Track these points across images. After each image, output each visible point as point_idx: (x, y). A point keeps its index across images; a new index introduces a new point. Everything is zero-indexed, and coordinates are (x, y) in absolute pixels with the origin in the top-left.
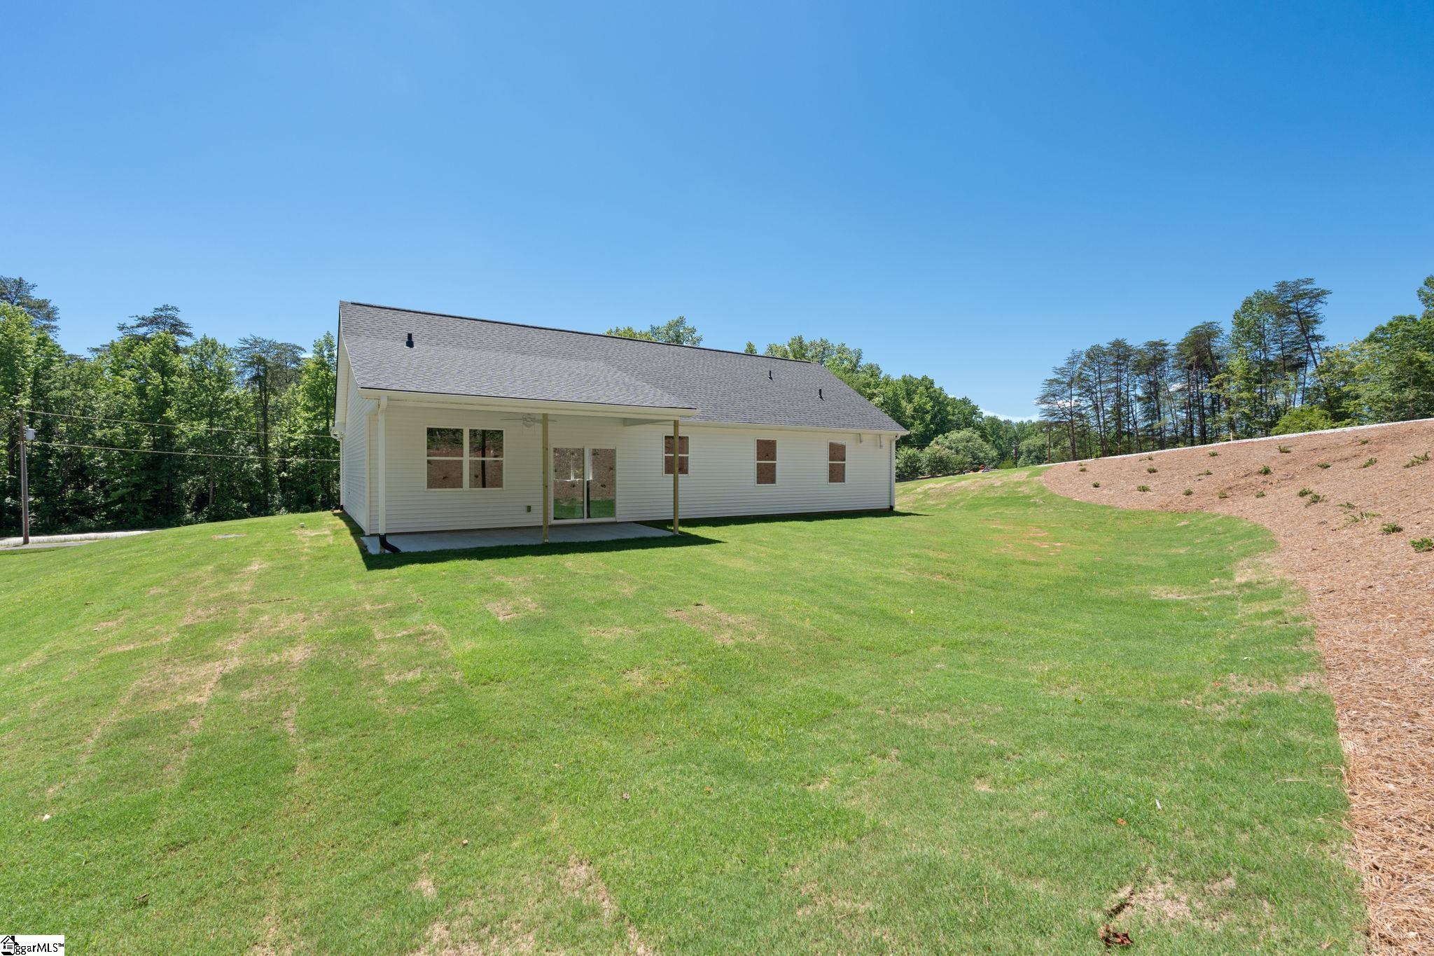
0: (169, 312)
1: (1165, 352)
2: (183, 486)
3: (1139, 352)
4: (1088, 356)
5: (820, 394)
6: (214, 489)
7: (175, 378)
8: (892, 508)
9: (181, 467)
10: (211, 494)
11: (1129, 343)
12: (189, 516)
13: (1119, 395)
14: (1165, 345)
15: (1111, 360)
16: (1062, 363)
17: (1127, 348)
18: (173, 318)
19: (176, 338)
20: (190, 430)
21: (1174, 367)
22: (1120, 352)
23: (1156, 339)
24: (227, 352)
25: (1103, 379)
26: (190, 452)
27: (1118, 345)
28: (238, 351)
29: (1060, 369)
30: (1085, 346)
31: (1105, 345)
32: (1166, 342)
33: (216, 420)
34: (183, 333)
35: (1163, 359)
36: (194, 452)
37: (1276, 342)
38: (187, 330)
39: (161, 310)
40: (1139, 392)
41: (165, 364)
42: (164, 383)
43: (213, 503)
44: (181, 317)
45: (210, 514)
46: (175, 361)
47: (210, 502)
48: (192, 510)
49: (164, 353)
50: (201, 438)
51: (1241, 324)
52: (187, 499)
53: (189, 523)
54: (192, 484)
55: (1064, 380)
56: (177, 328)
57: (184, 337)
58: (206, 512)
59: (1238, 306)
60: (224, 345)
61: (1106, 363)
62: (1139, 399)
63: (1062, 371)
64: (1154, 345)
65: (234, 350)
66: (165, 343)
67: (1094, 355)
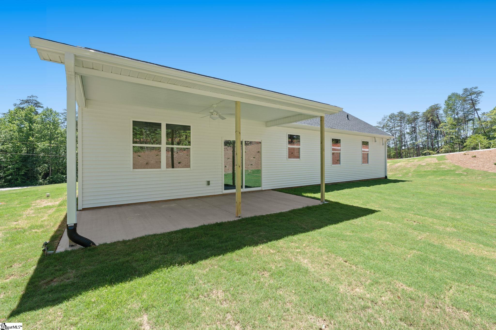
0: (34, 98)
1: (418, 115)
2: (39, 169)
3: (408, 116)
4: (390, 117)
5: (348, 117)
6: (52, 170)
7: (35, 124)
8: (386, 177)
9: (37, 161)
10: (50, 172)
11: (405, 112)
12: (41, 181)
13: (401, 132)
14: (418, 113)
15: (398, 119)
16: (380, 120)
17: (404, 114)
18: (35, 101)
19: (36, 108)
20: (42, 145)
21: (421, 121)
22: (402, 116)
23: (415, 111)
24: (58, 114)
25: (395, 126)
26: (42, 155)
27: (401, 113)
28: (62, 114)
29: (379, 122)
30: (389, 114)
31: (396, 113)
32: (418, 112)
33: (53, 142)
34: (40, 107)
35: (417, 118)
36: (43, 155)
37: (462, 111)
38: (41, 106)
39: (30, 97)
40: (408, 131)
41: (31, 119)
42: (30, 127)
43: (51, 175)
44: (38, 100)
45: (50, 180)
46: (35, 117)
47: (50, 175)
48: (42, 178)
49: (30, 114)
50: (46, 149)
51: (448, 105)
52: (40, 174)
53: (41, 184)
54: (42, 168)
55: (381, 126)
56: (37, 104)
57: (40, 108)
58: (48, 179)
59: (446, 98)
60: (55, 111)
61: (396, 120)
62: (408, 133)
63: (380, 123)
64: (414, 113)
65: (61, 113)
66: (31, 110)
67: (392, 117)
